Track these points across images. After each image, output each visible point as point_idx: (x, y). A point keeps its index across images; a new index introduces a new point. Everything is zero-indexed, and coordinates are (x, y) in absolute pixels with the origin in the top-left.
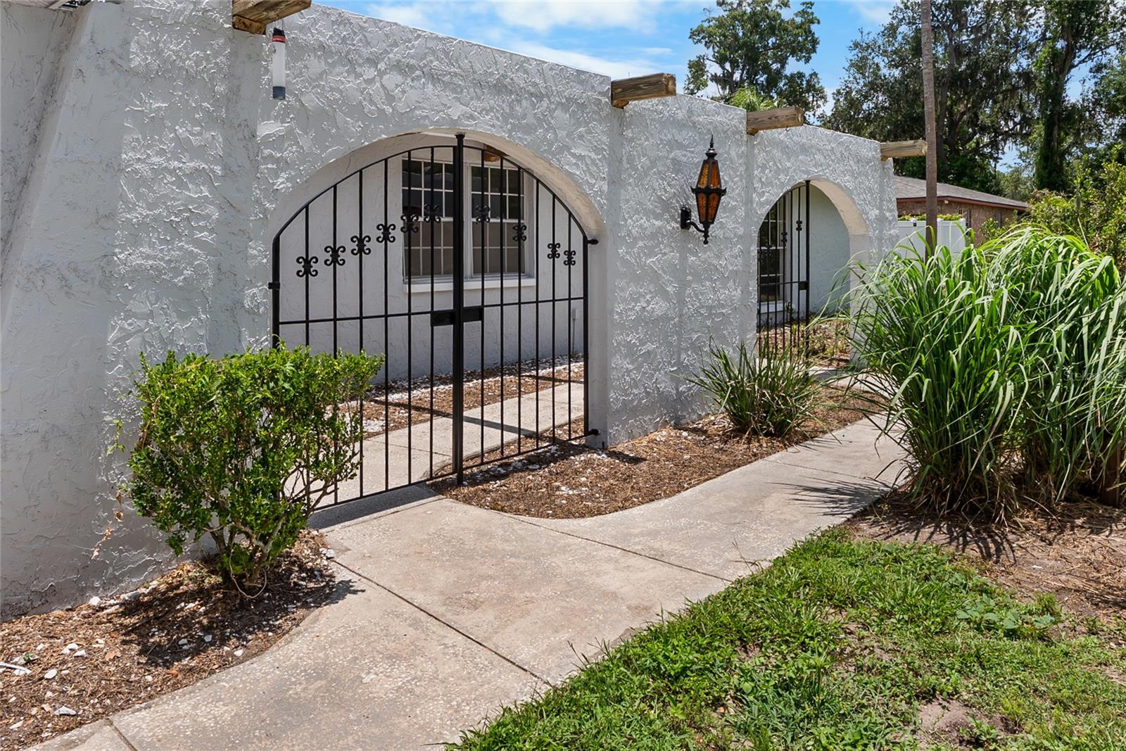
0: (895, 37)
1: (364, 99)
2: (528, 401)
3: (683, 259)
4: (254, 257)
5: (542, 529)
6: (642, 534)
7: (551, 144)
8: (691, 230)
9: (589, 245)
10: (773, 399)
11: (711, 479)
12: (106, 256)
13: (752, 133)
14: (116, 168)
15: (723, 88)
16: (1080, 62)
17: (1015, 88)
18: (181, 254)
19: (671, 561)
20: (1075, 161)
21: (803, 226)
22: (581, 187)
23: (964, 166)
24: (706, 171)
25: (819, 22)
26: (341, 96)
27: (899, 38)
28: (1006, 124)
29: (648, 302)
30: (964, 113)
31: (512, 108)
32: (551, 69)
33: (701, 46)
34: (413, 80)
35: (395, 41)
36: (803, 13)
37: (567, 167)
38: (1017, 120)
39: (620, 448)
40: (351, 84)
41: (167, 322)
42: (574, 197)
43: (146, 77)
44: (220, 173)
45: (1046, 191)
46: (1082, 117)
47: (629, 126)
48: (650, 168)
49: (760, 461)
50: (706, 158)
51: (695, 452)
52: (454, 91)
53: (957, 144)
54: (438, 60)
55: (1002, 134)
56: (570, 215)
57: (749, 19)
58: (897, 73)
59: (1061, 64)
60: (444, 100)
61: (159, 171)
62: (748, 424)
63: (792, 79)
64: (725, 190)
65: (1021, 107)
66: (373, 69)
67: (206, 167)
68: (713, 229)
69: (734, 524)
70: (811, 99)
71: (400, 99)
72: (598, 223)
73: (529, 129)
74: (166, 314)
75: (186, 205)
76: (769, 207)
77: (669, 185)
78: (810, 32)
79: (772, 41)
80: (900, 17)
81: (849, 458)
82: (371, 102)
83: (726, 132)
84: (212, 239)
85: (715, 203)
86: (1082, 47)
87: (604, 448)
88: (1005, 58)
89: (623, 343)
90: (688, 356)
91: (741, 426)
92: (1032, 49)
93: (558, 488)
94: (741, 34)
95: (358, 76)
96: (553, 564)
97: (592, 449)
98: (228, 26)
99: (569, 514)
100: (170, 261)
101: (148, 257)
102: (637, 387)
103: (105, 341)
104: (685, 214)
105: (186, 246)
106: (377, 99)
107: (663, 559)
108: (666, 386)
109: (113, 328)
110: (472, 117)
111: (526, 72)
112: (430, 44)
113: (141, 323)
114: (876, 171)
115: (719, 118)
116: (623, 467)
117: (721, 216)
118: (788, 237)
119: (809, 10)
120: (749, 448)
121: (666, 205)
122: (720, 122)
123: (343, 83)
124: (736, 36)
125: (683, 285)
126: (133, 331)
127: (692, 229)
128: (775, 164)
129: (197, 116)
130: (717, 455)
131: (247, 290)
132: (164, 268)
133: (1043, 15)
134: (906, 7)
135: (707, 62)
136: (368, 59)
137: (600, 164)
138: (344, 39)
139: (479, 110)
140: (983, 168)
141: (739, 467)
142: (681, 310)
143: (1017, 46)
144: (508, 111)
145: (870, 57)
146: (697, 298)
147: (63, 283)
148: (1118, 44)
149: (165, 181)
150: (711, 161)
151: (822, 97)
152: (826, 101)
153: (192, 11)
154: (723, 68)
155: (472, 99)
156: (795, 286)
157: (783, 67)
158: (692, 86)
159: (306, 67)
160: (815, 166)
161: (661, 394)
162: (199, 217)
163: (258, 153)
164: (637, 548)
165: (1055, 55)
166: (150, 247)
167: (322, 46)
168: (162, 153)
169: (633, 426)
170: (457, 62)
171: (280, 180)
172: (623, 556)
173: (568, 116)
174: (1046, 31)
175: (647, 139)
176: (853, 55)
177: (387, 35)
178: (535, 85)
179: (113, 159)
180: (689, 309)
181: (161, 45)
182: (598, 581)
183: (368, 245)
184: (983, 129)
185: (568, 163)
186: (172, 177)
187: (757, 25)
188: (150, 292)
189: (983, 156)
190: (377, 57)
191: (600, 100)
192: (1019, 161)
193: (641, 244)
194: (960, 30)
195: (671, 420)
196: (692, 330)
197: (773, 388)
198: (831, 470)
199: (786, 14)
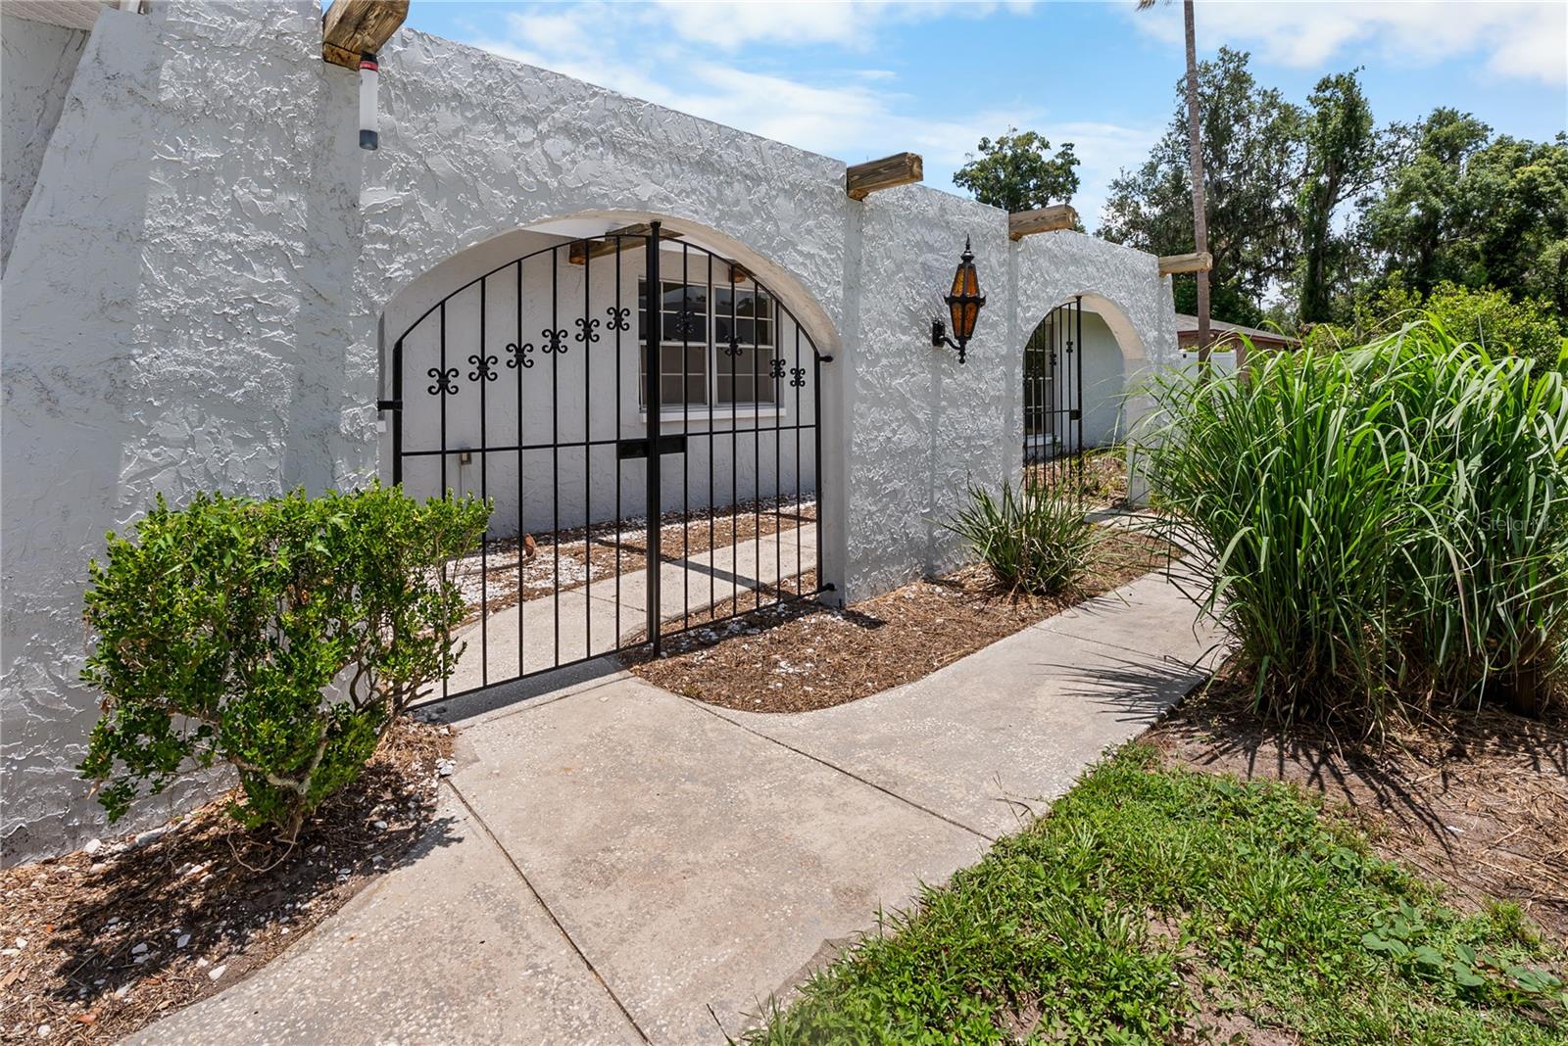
0: (1154, 174)
1: (519, 168)
2: (768, 544)
4: (356, 365)
5: (742, 729)
6: (872, 745)
7: (770, 238)
8: (945, 347)
9: (822, 363)
10: (1044, 550)
11: (968, 654)
12: (115, 359)
13: (1016, 238)
14: (135, 238)
16: (1344, 197)
17: (1277, 224)
18: (240, 359)
19: (907, 796)
20: (1338, 296)
21: (1075, 347)
22: (810, 292)
23: (1229, 304)
24: (961, 277)
25: (1079, 163)
26: (486, 161)
27: (1159, 176)
28: (1269, 261)
29: (894, 432)
30: (1226, 250)
31: (720, 192)
32: (771, 148)
33: (965, 188)
34: (587, 148)
35: (563, 98)
36: (1063, 154)
37: (792, 267)
38: (1281, 254)
39: (860, 608)
40: (499, 146)
41: (217, 452)
42: (802, 304)
43: (185, 117)
44: (302, 252)
45: (1313, 324)
46: (1346, 252)
47: (868, 221)
48: (894, 273)
49: (1030, 629)
50: (962, 262)
51: (950, 614)
52: (643, 165)
54: (621, 126)
55: (1264, 270)
56: (798, 325)
57: (1011, 161)
58: (1157, 211)
59: (1324, 199)
60: (631, 177)
61: (205, 247)
62: (1014, 579)
64: (984, 299)
65: (1283, 242)
66: (530, 130)
67: (281, 243)
68: (970, 346)
69: (998, 729)
71: (569, 170)
72: (832, 335)
73: (742, 218)
74: (215, 441)
75: (248, 294)
76: (1035, 324)
77: (919, 294)
78: (1070, 171)
79: (1032, 183)
80: (1160, 155)
81: (1142, 626)
82: (528, 171)
83: (985, 235)
84: (291, 341)
85: (973, 314)
86: (1347, 181)
87: (840, 607)
88: (1266, 194)
89: (863, 479)
90: (943, 495)
91: (1006, 582)
92: (1294, 184)
93: (776, 662)
94: (1002, 177)
95: (510, 137)
96: (741, 797)
97: (828, 607)
98: (316, 57)
99: (782, 705)
100: (222, 369)
101: (186, 362)
102: (881, 533)
103: (117, 478)
104: (938, 329)
105: (249, 349)
106: (536, 169)
107: (896, 790)
108: (918, 531)
109: (129, 459)
110: (667, 199)
111: (739, 148)
112: (611, 105)
113: (175, 454)
114: (1154, 287)
115: (977, 219)
116: (861, 633)
117: (979, 331)
118: (1057, 359)
119: (1069, 152)
120: (1015, 609)
121: (914, 317)
122: (978, 224)
123: (488, 145)
124: (997, 178)
125: (937, 411)
126: (162, 463)
127: (947, 346)
128: (1042, 275)
129: (267, 173)
130: (976, 620)
131: (345, 409)
132: (212, 378)
133: (1305, 151)
134: (1167, 146)
136: (523, 117)
137: (833, 265)
138: (489, 89)
139: (676, 191)
140: (1245, 304)
141: (1003, 636)
142: (934, 441)
143: (1279, 182)
144: (715, 195)
145: (1130, 196)
146: (953, 426)
147: (44, 396)
148: (1383, 178)
149: (215, 259)
150: (967, 265)
153: (260, 32)
155: (667, 176)
156: (1066, 415)
159: (433, 120)
160: (1088, 279)
161: (910, 541)
162: (269, 310)
163: (361, 228)
164: (861, 768)
165: (1318, 189)
166: (189, 348)
167: (456, 95)
168: (210, 220)
169: (876, 579)
170: (647, 129)
171: (396, 266)
172: (840, 783)
173: (792, 205)
174: (1308, 167)
175: (891, 239)
176: (1113, 194)
177: (551, 89)
178: (750, 165)
179: (131, 225)
180: (943, 440)
181: (210, 74)
182: (798, 832)
183: (529, 356)
184: (1245, 266)
185: (792, 260)
186: (227, 253)
187: (1018, 168)
188: (190, 409)
189: (1246, 292)
190: (536, 116)
191: (833, 189)
192: (1281, 297)
193: (884, 361)
194: (1221, 168)
195: (922, 571)
196: (948, 464)
197: (1044, 536)
198: (1120, 644)
199: (1047, 156)
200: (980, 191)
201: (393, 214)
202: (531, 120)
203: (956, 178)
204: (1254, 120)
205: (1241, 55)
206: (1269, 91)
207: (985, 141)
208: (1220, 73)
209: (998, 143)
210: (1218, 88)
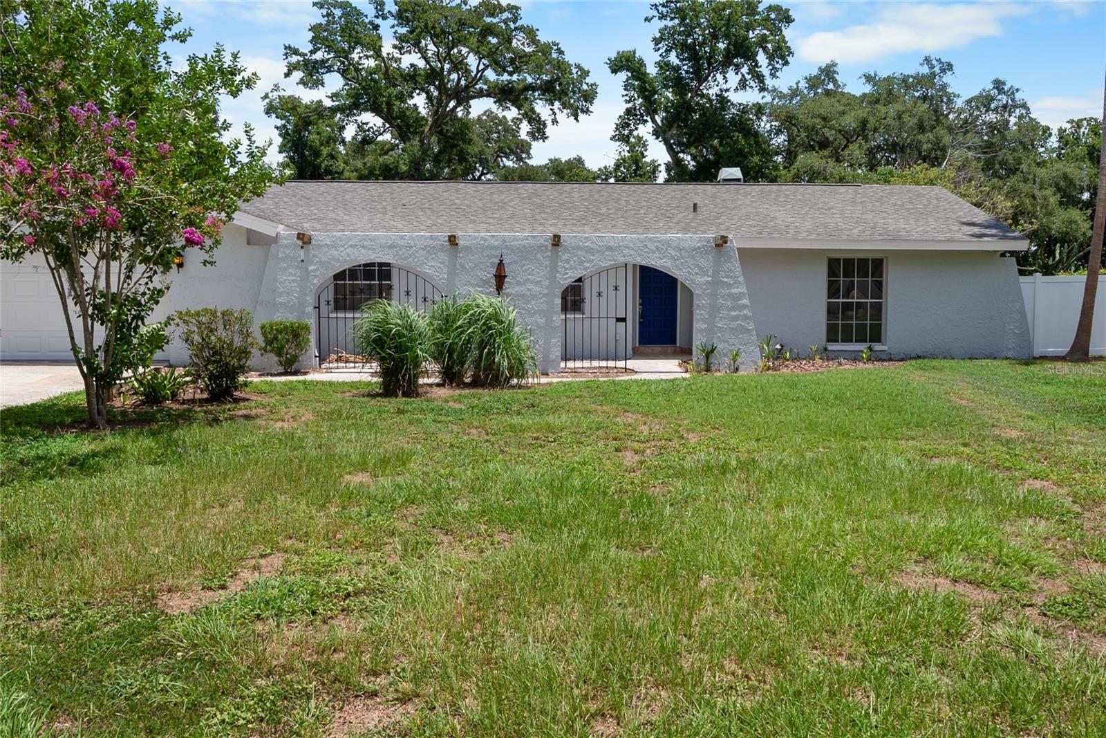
4: (311, 299)
7: (416, 263)
12: (274, 299)
13: (557, 245)
18: (290, 299)
22: (432, 277)
24: (499, 268)
26: (333, 257)
31: (397, 253)
32: (417, 237)
34: (357, 249)
37: (425, 270)
42: (432, 281)
44: (299, 280)
47: (460, 252)
50: (499, 262)
52: (372, 250)
54: (366, 242)
56: (434, 286)
60: (369, 254)
66: (343, 248)
67: (296, 279)
71: (352, 255)
72: (443, 289)
73: (405, 259)
74: (287, 313)
75: (291, 288)
82: (343, 257)
83: (532, 247)
84: (298, 296)
95: (338, 251)
101: (283, 300)
109: (276, 315)
110: (379, 257)
111: (405, 239)
114: (708, 254)
122: (527, 243)
123: (333, 253)
128: (579, 259)
129: (294, 267)
131: (306, 308)
132: (287, 302)
138: (333, 241)
147: (266, 305)
149: (287, 283)
150: (501, 264)
155: (380, 251)
160: (624, 256)
163: (309, 274)
166: (283, 297)
167: (326, 244)
168: (286, 276)
170: (374, 241)
171: (317, 281)
173: (425, 252)
175: (473, 256)
178: (409, 243)
179: (276, 278)
188: (283, 308)
190: (344, 244)
191: (443, 244)
201: (314, 271)
202: (342, 246)
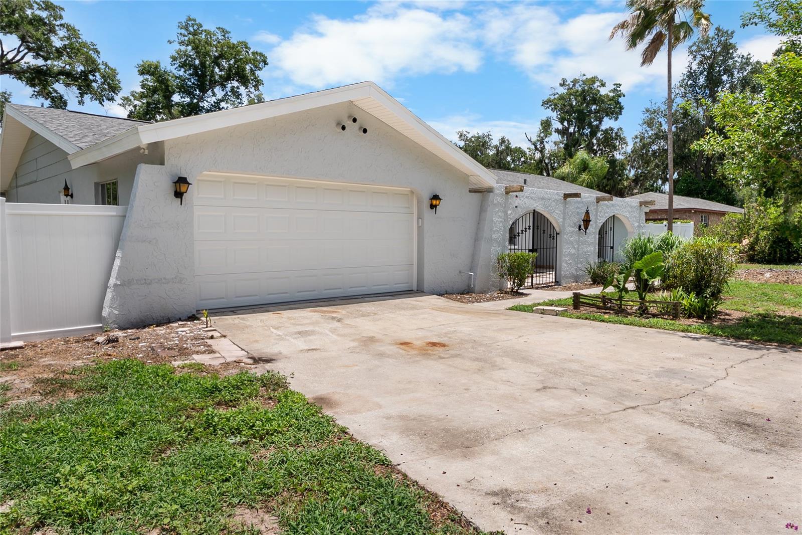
3: (579, 238)
9: (558, 235)
12: (491, 236)
13: (598, 202)
14: (493, 221)
15: (563, 137)
21: (612, 229)
22: (556, 220)
23: (713, 187)
25: (624, 96)
29: (571, 250)
33: (549, 110)
35: (526, 192)
36: (614, 90)
41: (497, 248)
42: (555, 224)
43: (496, 205)
47: (567, 204)
48: (572, 215)
52: (535, 201)
53: (710, 172)
54: (532, 194)
56: (554, 227)
57: (580, 95)
58: (673, 128)
60: (533, 203)
63: (606, 132)
64: (591, 220)
67: (501, 220)
68: (587, 231)
70: (618, 144)
72: (560, 229)
75: (500, 227)
76: (602, 224)
77: (576, 219)
78: (618, 102)
79: (593, 108)
84: (502, 233)
85: (588, 224)
89: (564, 260)
90: (580, 264)
91: (594, 282)
94: (574, 103)
95: (520, 200)
100: (498, 237)
101: (495, 236)
102: (567, 272)
104: (580, 227)
106: (523, 204)
112: (531, 191)
114: (638, 210)
117: (589, 227)
118: (607, 233)
119: (618, 89)
121: (576, 224)
122: (589, 200)
124: (571, 105)
125: (579, 246)
126: (494, 249)
127: (582, 230)
128: (604, 211)
135: (552, 121)
137: (561, 214)
139: (539, 204)
142: (578, 252)
144: (544, 203)
145: (656, 118)
146: (582, 249)
150: (587, 212)
151: (625, 143)
152: (627, 145)
154: (563, 125)
156: (609, 247)
157: (600, 123)
158: (542, 135)
160: (616, 210)
161: (573, 274)
163: (508, 217)
168: (497, 218)
169: (567, 281)
173: (555, 203)
175: (571, 207)
176: (647, 116)
178: (549, 197)
181: (498, 199)
185: (554, 215)
186: (498, 222)
187: (585, 99)
188: (496, 242)
191: (561, 198)
193: (569, 234)
195: (575, 281)
196: (581, 258)
199: (603, 91)
200: (559, 113)
203: (544, 103)
204: (736, 73)
205: (729, 32)
206: (745, 56)
207: (564, 80)
208: (715, 42)
209: (572, 82)
210: (714, 52)
